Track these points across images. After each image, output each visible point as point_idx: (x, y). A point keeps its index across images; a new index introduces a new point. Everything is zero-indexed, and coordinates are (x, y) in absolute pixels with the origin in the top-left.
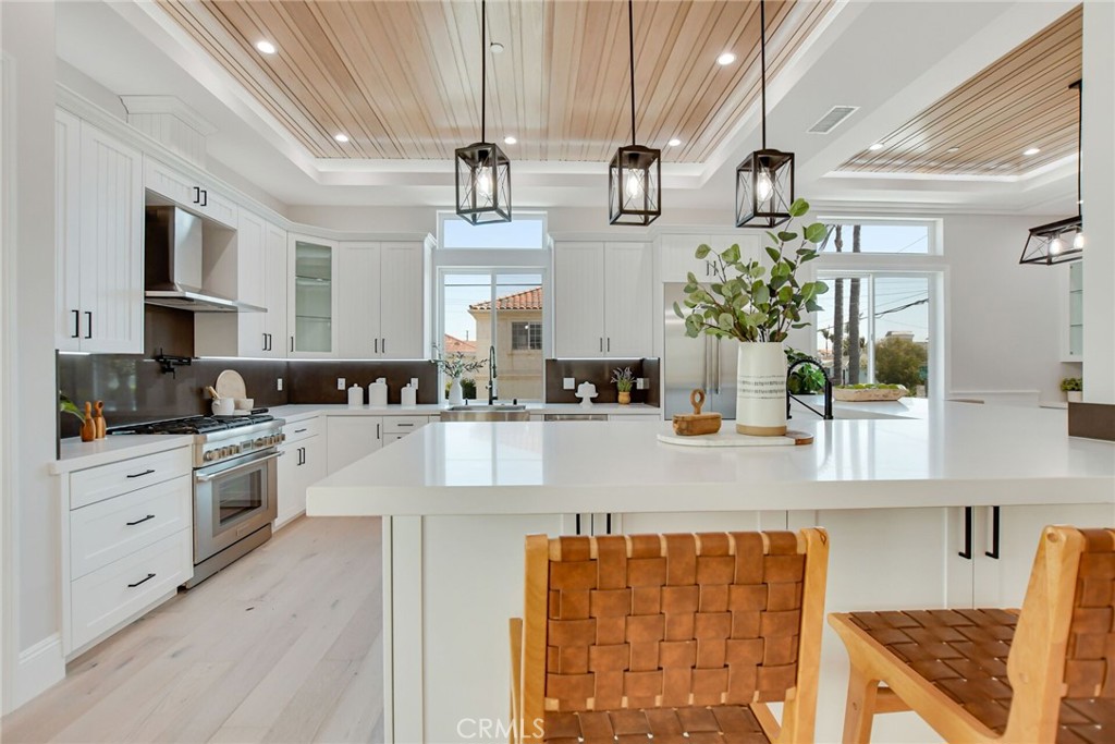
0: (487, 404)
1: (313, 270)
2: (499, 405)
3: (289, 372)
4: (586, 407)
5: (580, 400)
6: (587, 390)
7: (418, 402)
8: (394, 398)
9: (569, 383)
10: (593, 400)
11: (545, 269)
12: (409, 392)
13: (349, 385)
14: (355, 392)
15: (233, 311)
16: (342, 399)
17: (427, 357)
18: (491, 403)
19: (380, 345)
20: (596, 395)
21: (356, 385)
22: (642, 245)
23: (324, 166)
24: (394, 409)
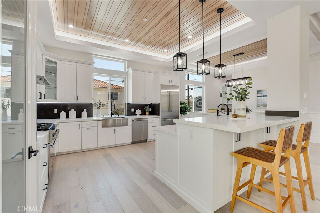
0: (110, 117)
2: (114, 116)
4: (138, 116)
5: (136, 115)
6: (138, 112)
7: (87, 117)
8: (79, 115)
9: (133, 110)
10: (140, 114)
11: (126, 77)
12: (84, 113)
13: (59, 112)
14: (63, 114)
16: (57, 117)
18: (111, 116)
19: (76, 98)
20: (141, 113)
21: (63, 111)
22: (153, 74)
24: (79, 119)
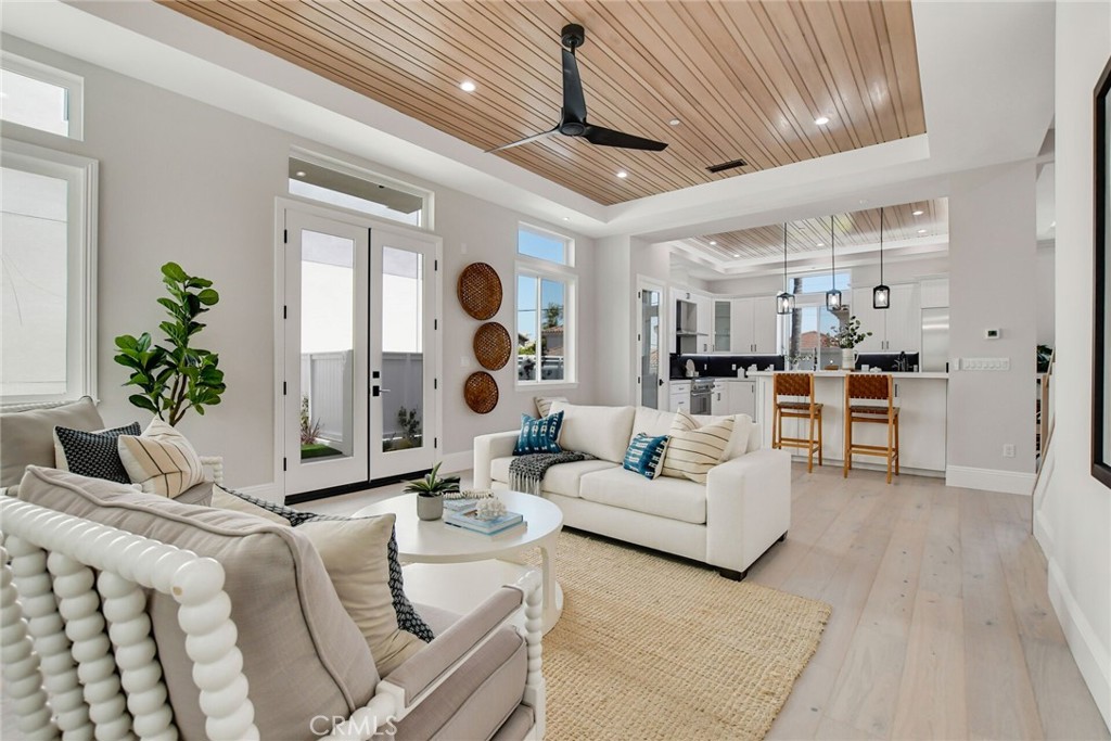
1: (723, 312)
3: (709, 361)
13: (738, 368)
14: (741, 371)
15: (695, 336)
16: (735, 374)
17: (778, 353)
19: (753, 348)
21: (741, 367)
22: (912, 285)
23: (727, 265)
